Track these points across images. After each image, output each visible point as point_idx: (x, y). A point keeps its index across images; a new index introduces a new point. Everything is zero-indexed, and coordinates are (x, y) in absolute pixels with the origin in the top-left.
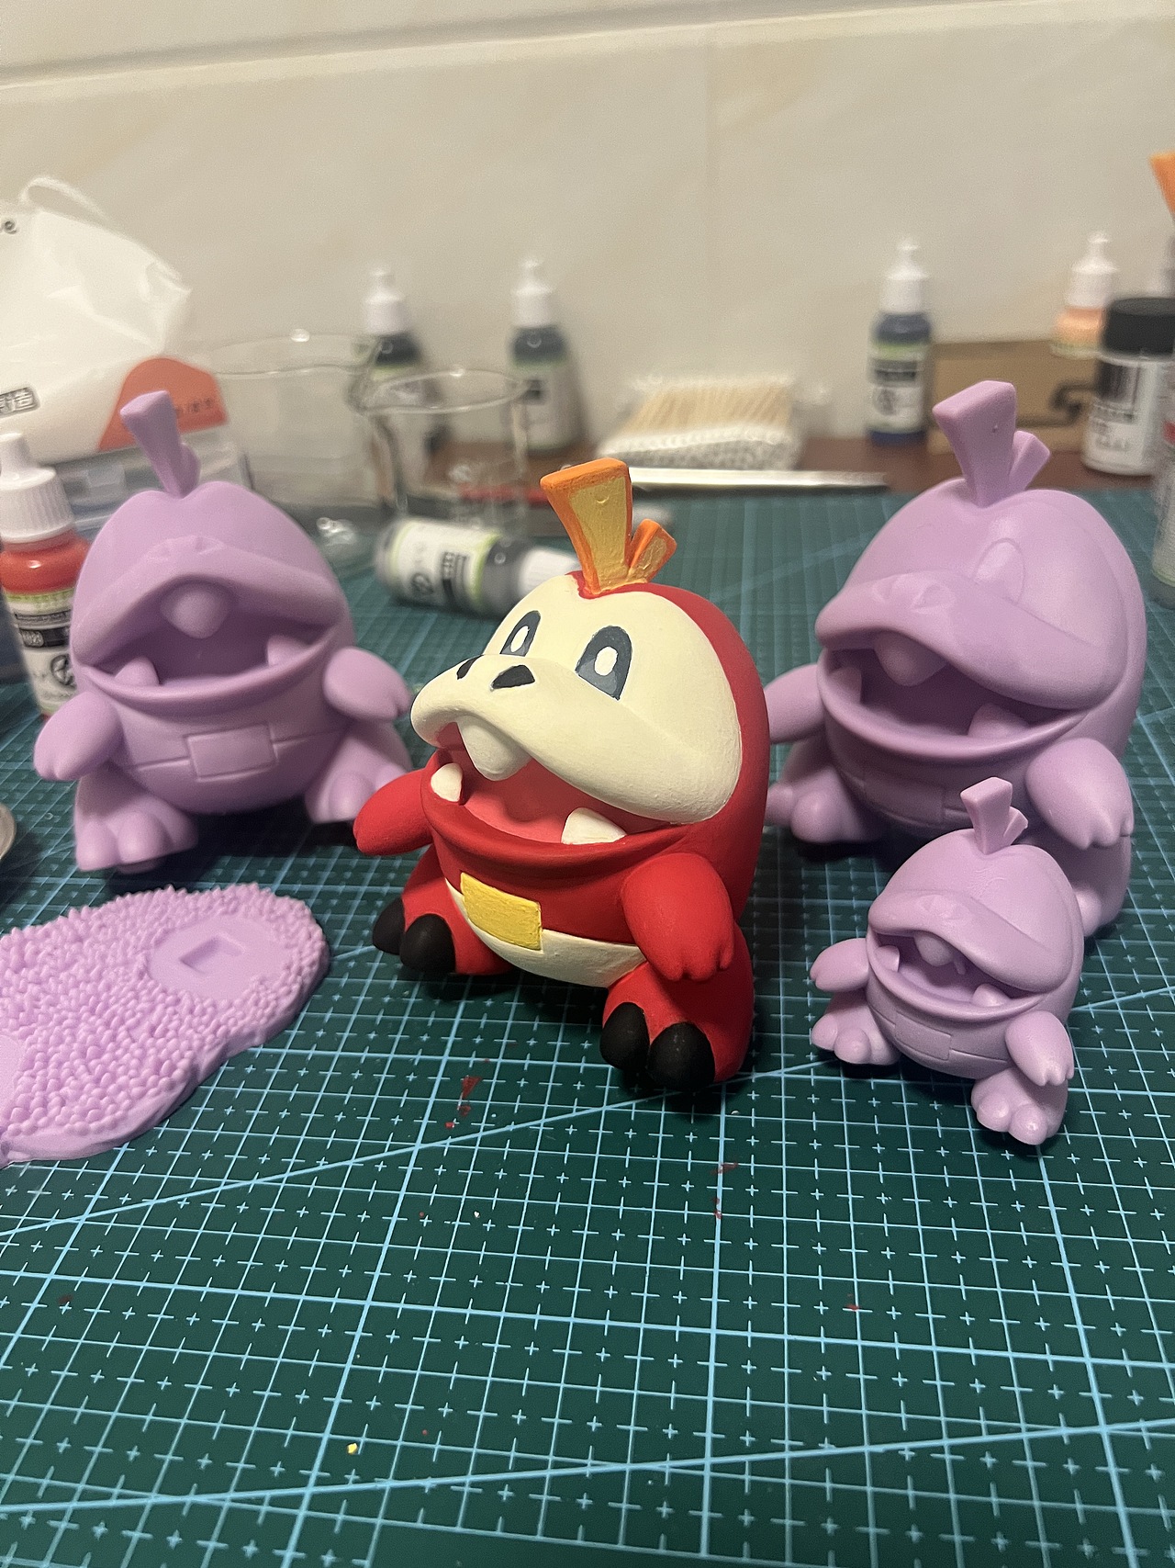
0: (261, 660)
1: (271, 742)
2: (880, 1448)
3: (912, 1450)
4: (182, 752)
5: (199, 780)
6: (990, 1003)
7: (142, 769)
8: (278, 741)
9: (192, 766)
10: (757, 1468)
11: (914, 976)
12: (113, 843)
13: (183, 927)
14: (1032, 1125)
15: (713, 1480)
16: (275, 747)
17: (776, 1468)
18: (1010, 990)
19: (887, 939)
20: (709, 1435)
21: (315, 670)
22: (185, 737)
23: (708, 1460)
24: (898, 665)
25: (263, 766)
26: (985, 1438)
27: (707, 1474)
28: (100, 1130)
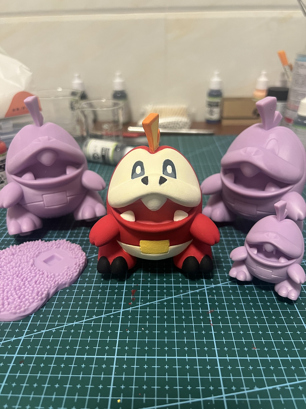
0: (64, 173)
1: (67, 197)
2: (271, 388)
3: (280, 387)
4: (42, 200)
5: (46, 208)
6: (283, 261)
7: (28, 205)
8: (69, 196)
9: (44, 204)
10: (238, 396)
11: (261, 255)
12: (20, 227)
13: (44, 251)
14: (293, 295)
15: (227, 401)
16: (68, 198)
17: (243, 396)
18: (289, 258)
19: (252, 245)
20: (223, 388)
21: (79, 176)
22: (42, 195)
23: (224, 395)
24: (247, 172)
25: (64, 204)
26: (298, 382)
27: (225, 399)
28: (20, 313)
